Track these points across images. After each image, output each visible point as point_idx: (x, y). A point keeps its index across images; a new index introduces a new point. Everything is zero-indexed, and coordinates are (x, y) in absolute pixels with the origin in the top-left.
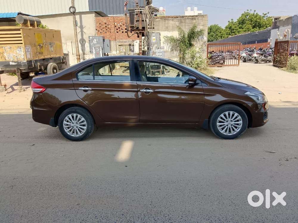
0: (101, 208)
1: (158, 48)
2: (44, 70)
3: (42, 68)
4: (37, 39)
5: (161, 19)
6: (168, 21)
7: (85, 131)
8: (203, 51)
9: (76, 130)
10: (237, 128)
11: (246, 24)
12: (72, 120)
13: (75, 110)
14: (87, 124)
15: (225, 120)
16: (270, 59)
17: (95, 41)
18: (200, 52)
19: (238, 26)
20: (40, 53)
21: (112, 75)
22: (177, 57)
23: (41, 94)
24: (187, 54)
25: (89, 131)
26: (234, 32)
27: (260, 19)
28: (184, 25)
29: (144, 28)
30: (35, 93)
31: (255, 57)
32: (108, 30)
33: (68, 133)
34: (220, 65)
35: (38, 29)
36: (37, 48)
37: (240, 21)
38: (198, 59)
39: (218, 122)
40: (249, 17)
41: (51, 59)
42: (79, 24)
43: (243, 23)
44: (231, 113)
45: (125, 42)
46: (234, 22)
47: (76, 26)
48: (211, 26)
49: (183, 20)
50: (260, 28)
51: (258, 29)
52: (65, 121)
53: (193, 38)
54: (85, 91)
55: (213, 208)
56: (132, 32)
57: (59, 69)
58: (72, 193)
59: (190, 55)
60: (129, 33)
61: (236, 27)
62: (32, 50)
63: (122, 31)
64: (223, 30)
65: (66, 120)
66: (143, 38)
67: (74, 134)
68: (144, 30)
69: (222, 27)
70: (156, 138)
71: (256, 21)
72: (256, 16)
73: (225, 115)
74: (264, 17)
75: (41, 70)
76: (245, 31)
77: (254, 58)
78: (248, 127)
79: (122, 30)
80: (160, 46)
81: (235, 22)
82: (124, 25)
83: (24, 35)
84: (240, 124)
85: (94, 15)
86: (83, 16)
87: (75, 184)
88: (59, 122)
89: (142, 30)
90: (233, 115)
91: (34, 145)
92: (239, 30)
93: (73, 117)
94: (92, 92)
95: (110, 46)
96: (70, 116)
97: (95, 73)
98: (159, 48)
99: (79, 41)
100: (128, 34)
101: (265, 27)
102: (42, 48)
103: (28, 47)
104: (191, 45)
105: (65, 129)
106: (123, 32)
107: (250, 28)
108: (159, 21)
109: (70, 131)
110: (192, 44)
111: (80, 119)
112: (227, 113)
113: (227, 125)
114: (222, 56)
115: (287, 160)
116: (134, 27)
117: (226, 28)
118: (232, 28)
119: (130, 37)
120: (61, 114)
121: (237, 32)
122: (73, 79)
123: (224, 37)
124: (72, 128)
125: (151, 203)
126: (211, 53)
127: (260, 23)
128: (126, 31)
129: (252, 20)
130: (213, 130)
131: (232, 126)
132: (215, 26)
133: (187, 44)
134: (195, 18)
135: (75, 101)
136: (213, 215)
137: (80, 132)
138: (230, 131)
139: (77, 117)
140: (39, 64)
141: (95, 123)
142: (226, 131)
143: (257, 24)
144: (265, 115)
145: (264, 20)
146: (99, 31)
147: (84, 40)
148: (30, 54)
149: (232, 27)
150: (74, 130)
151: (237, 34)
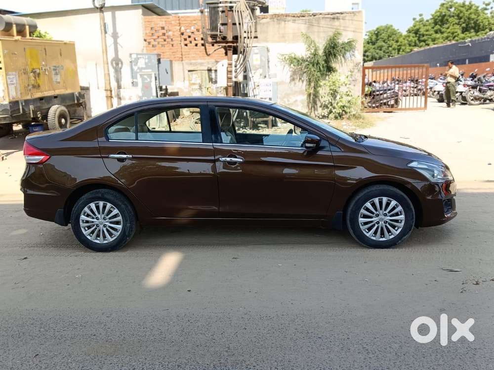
0: (143, 357)
1: (265, 77)
2: (42, 120)
3: (39, 116)
4: (29, 60)
5: (271, 19)
6: (285, 24)
7: (119, 233)
8: (353, 80)
9: (103, 231)
10: (396, 228)
11: (448, 25)
12: (96, 213)
13: (102, 194)
14: (123, 221)
15: (373, 213)
16: (490, 96)
17: (142, 63)
18: (349, 83)
19: (433, 28)
20: (34, 87)
21: (170, 131)
22: (303, 94)
23: (41, 166)
24: (323, 87)
25: (127, 234)
26: (424, 41)
27: (476, 12)
28: (316, 30)
29: (236, 38)
30: (29, 165)
31: (461, 93)
32: (167, 40)
33: (89, 237)
34: (389, 109)
35: (31, 39)
36: (29, 78)
37: (436, 17)
38: (344, 96)
39: (361, 218)
40: (455, 10)
41: (56, 97)
42: (110, 30)
43: (442, 21)
44: (385, 200)
45: (201, 64)
46: (425, 20)
47: (106, 33)
48: (377, 29)
49: (314, 22)
50: (477, 31)
51: (473, 34)
52: (84, 215)
53: (335, 55)
54: (121, 160)
55: (329, 357)
56: (215, 45)
57: (70, 116)
58: (94, 335)
59: (328, 89)
60: (208, 46)
61: (427, 31)
62: (19, 80)
63: (194, 43)
64: (401, 35)
65: (85, 213)
66: (235, 57)
67: (99, 238)
68: (237, 42)
69: (400, 30)
70: (249, 247)
71: (469, 18)
72: (470, 8)
73: (373, 205)
74: (486, 9)
75: (35, 119)
76: (447, 38)
77: (458, 94)
78: (417, 226)
79: (195, 40)
80: (268, 72)
81: (427, 21)
82: (198, 30)
83: (5, 52)
84: (401, 220)
85: (140, 11)
86: (118, 13)
87: (100, 322)
88: (73, 217)
89: (232, 42)
90: (388, 204)
91: (25, 258)
92: (434, 35)
93: (98, 208)
94: (134, 162)
95: (170, 73)
96: (93, 205)
97: (139, 128)
98: (267, 76)
99: (109, 63)
100: (206, 49)
101: (487, 30)
102: (39, 77)
103: (13, 75)
104: (330, 69)
105: (83, 230)
106: (196, 45)
107: (456, 32)
108: (268, 23)
109: (93, 232)
110: (332, 68)
111: (110, 211)
112: (376, 200)
113: (378, 223)
114: (392, 91)
115: (477, 284)
116: (217, 35)
117: (409, 31)
118: (421, 33)
119: (210, 55)
120: (77, 203)
121: (430, 40)
122: (100, 139)
123: (403, 51)
124: (96, 228)
125: (227, 349)
126: (370, 84)
127: (478, 22)
128: (203, 42)
129: (461, 15)
130: (352, 231)
131: (386, 223)
132: (388, 28)
133: (321, 67)
134: (337, 17)
135: (102, 179)
136: (328, 367)
137: (111, 234)
138: (382, 234)
139: (104, 207)
140: (32, 107)
141: (137, 219)
142: (375, 233)
143: (471, 23)
144: (450, 203)
145: (485, 16)
146: (149, 43)
147: (120, 60)
148: (16, 89)
149: (420, 30)
150: (99, 230)
151: (431, 43)
